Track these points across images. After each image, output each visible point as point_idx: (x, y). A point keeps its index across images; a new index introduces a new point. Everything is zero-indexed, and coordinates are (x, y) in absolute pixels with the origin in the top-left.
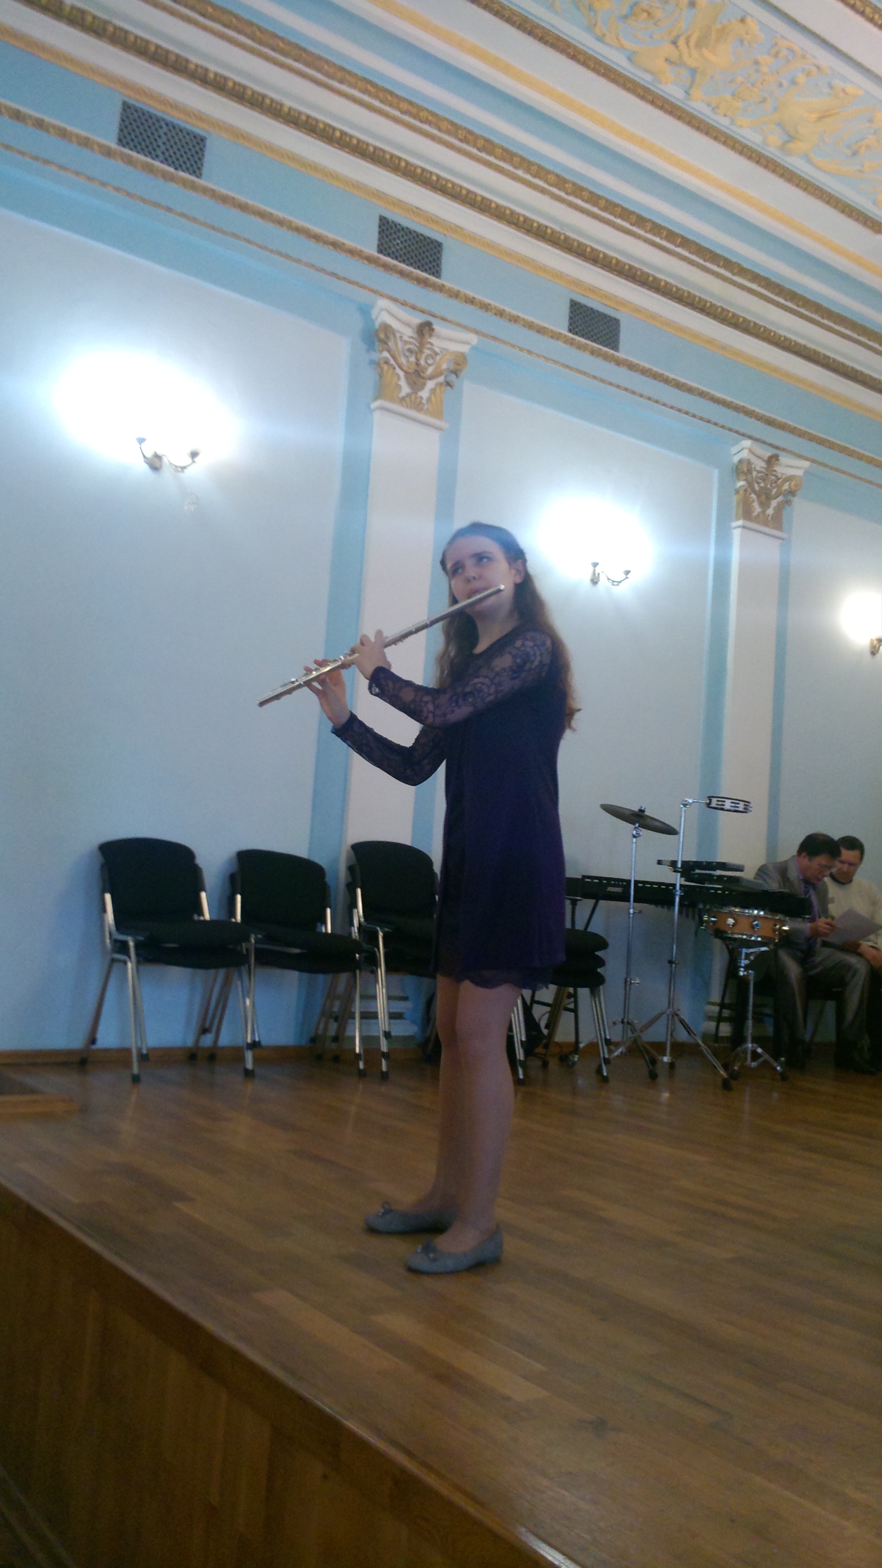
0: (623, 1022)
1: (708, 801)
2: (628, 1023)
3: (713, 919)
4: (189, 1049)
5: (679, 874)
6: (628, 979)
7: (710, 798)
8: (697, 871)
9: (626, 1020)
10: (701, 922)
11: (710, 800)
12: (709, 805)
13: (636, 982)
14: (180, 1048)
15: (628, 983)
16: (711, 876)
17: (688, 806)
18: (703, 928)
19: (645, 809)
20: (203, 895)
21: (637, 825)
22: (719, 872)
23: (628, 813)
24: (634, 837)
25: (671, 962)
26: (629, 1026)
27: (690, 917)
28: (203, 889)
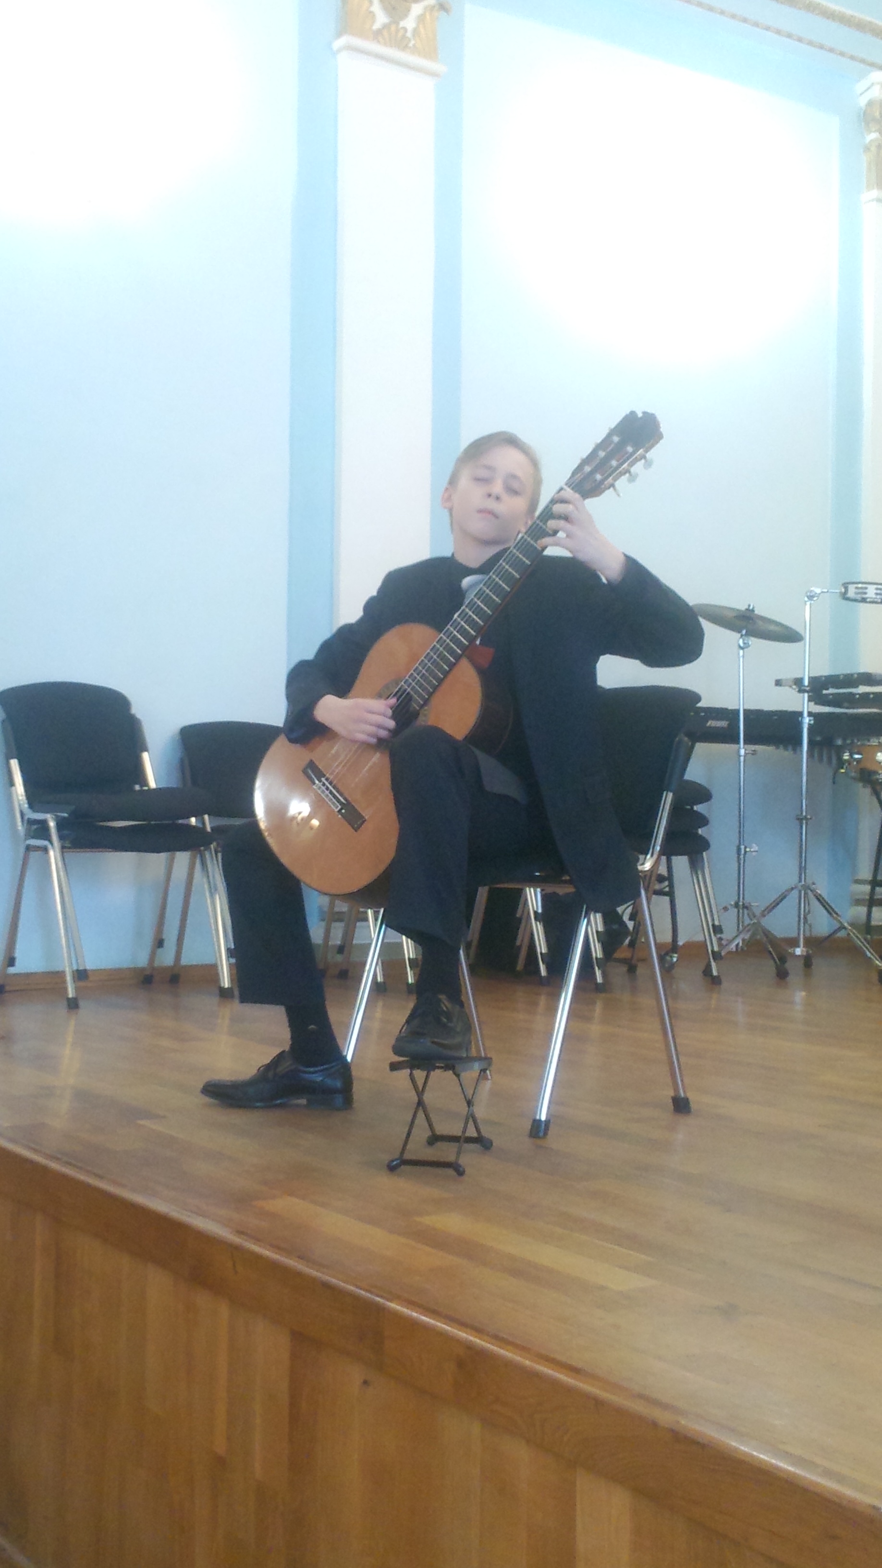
0: (736, 905)
1: (843, 590)
2: (745, 907)
3: (856, 756)
4: (143, 969)
5: (806, 695)
6: (742, 847)
7: (846, 586)
8: (831, 691)
9: (741, 903)
10: (841, 763)
11: (846, 589)
12: (844, 596)
13: (752, 850)
14: (129, 969)
15: (743, 852)
16: (853, 695)
17: (815, 599)
18: (843, 771)
19: (753, 608)
20: (145, 756)
21: (744, 632)
22: (863, 689)
23: (731, 614)
24: (742, 648)
25: (800, 820)
26: (746, 912)
27: (825, 759)
28: (146, 750)
